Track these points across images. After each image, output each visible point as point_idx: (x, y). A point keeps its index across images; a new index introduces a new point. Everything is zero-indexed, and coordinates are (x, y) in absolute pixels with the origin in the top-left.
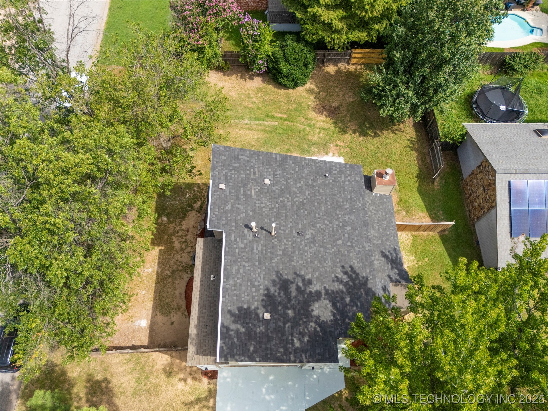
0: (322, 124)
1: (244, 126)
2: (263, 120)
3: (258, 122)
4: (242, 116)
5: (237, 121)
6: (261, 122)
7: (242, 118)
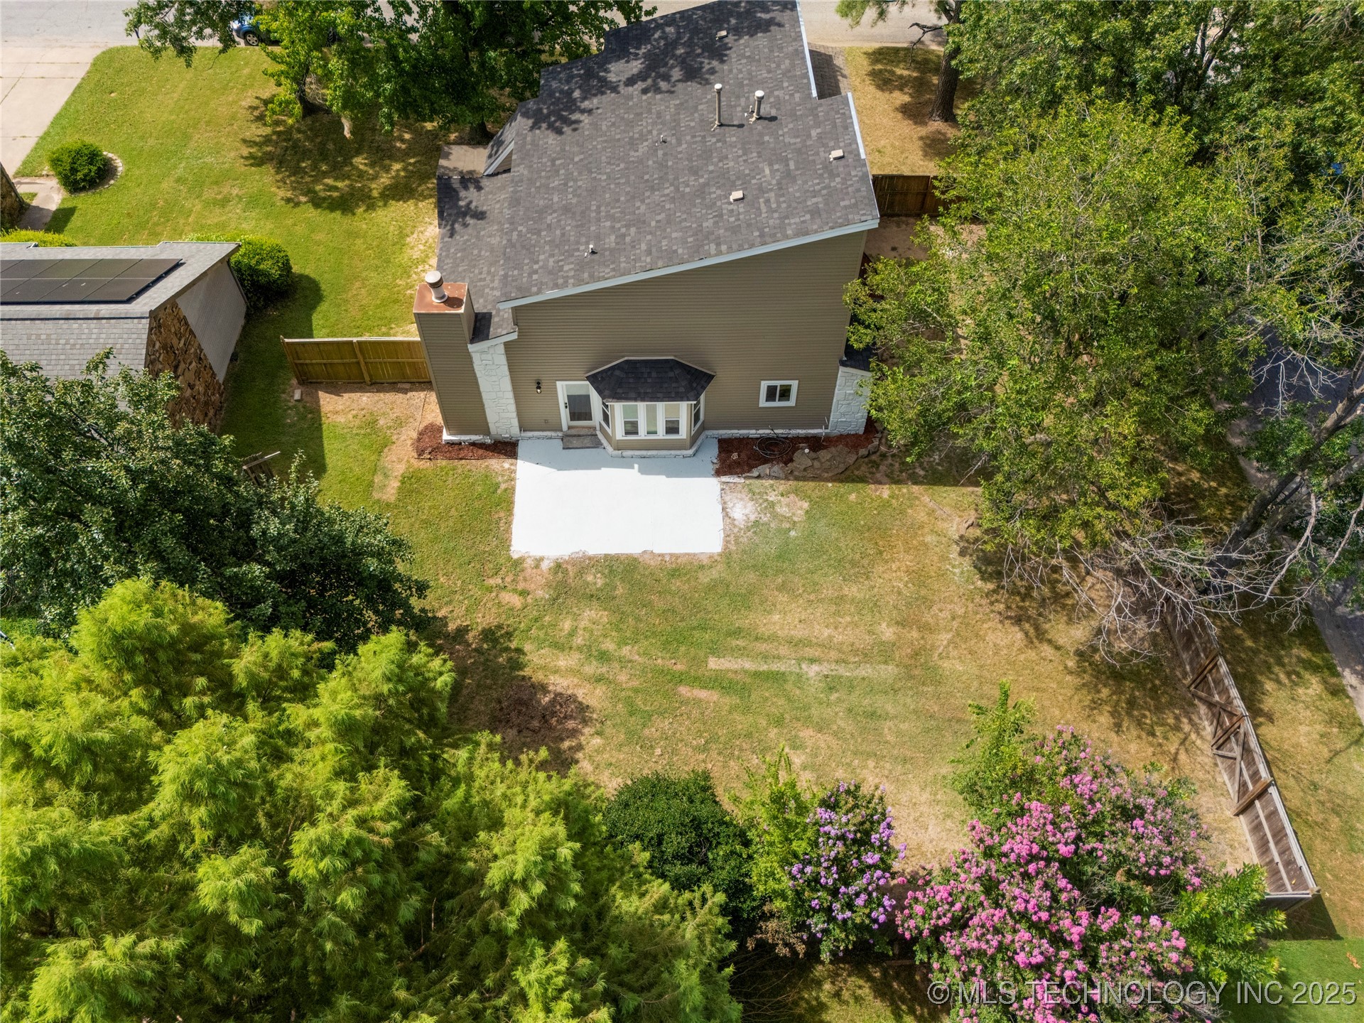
0: (562, 663)
1: (817, 653)
2: (757, 674)
3: (776, 666)
4: (831, 689)
5: (843, 671)
6: (764, 667)
7: (832, 684)
